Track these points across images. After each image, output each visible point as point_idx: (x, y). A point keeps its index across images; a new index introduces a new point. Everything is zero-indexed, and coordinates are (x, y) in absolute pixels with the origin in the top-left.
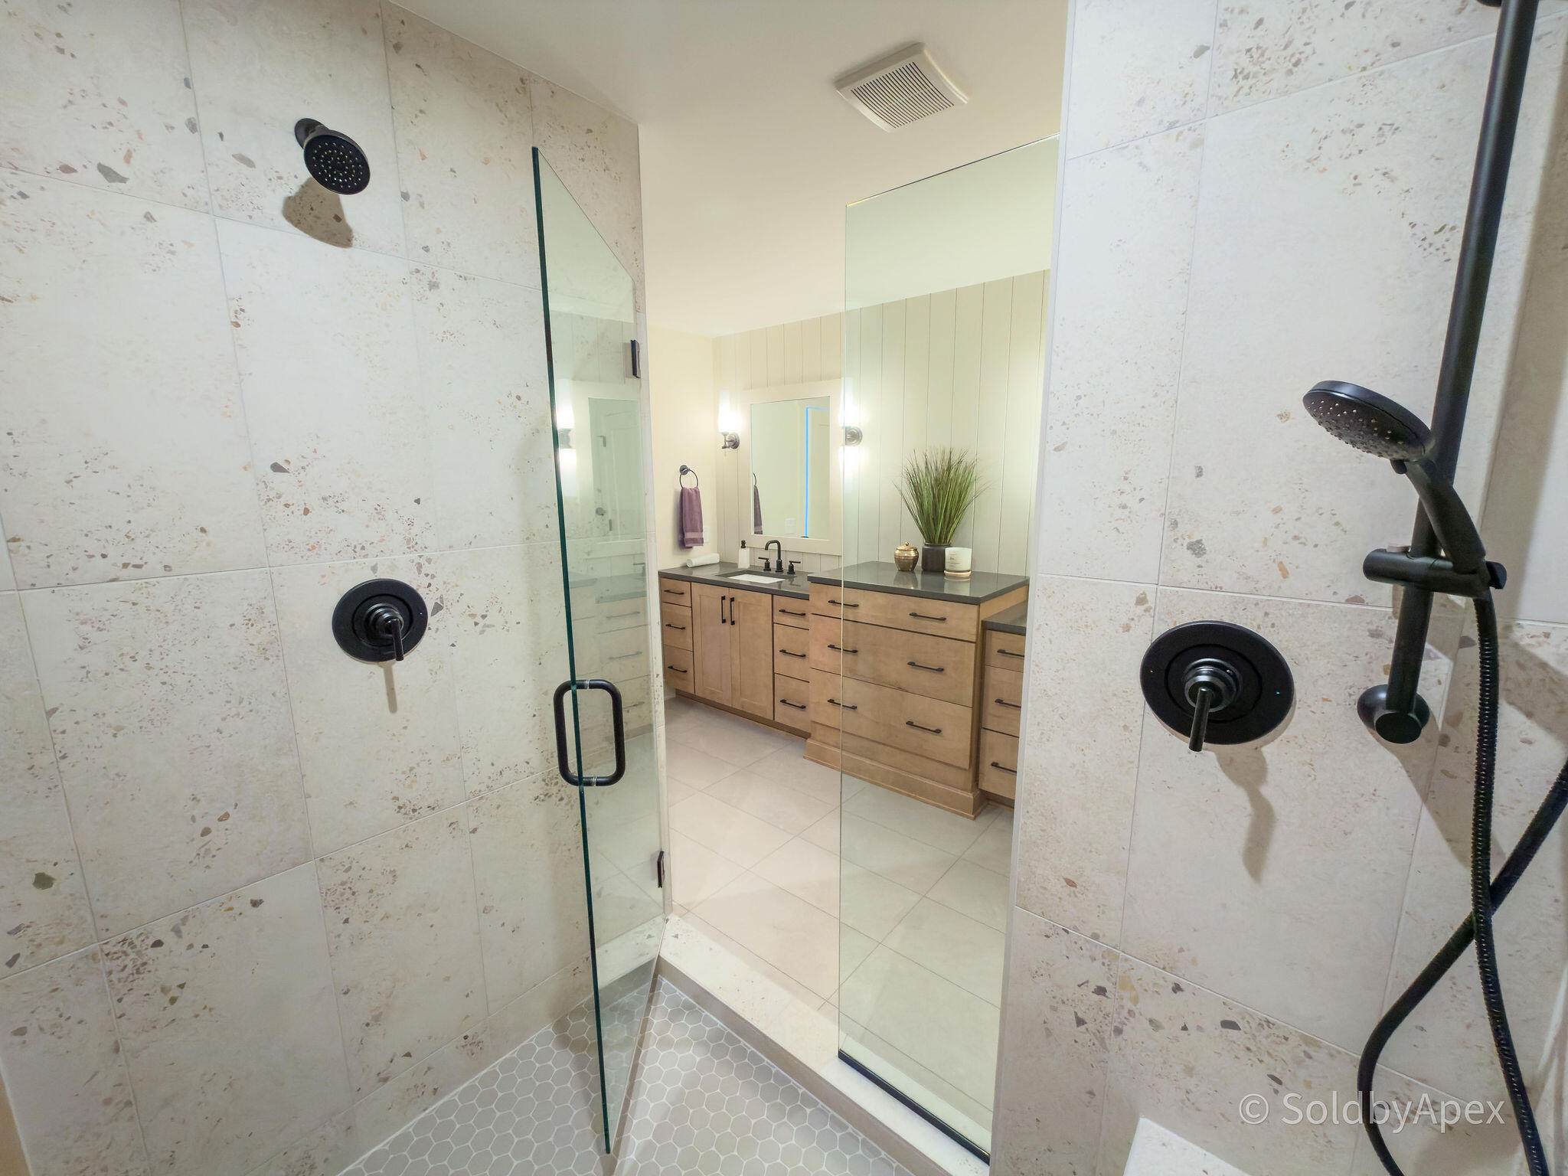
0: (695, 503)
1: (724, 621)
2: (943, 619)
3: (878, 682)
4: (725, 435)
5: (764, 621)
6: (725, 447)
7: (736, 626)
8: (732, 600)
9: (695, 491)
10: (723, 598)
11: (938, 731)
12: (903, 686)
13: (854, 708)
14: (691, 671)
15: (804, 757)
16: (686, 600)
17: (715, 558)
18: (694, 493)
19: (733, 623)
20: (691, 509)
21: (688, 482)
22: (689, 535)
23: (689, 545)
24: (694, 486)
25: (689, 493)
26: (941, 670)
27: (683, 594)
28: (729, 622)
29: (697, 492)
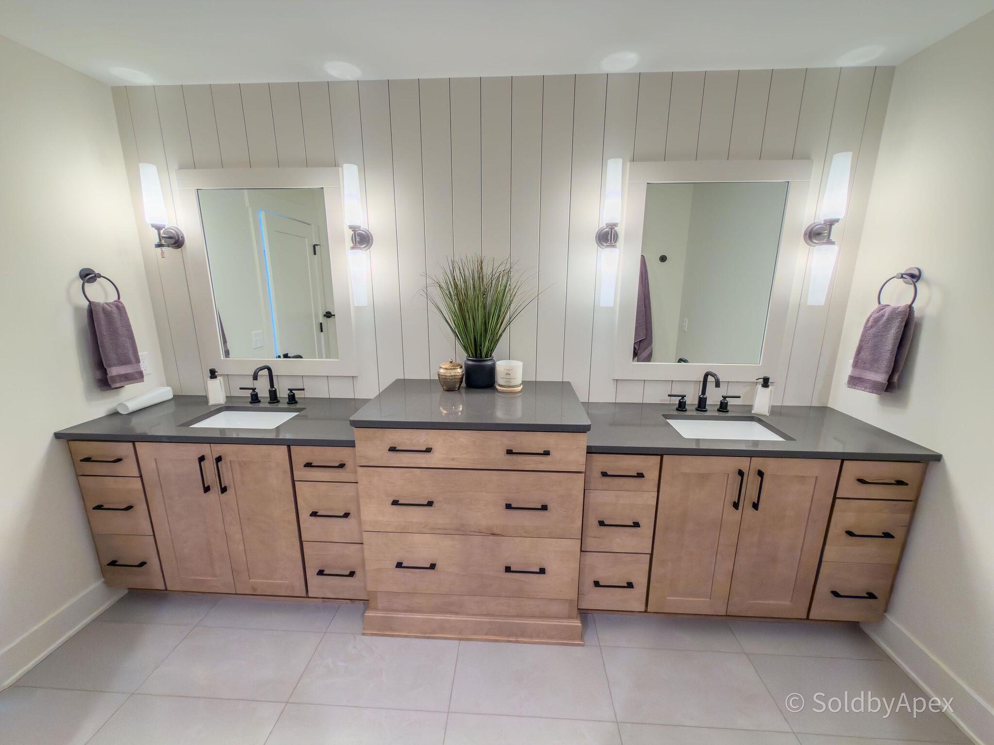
0: (118, 323)
1: (207, 489)
2: (547, 453)
3: (462, 531)
4: (158, 228)
5: (278, 480)
6: (159, 245)
7: (230, 492)
8: (219, 459)
9: (117, 307)
10: (202, 459)
11: (542, 571)
12: (495, 531)
13: (433, 566)
14: (154, 562)
15: (363, 634)
16: (129, 467)
17: (166, 393)
18: (114, 309)
19: (224, 490)
20: (114, 332)
21: (99, 293)
22: (114, 371)
23: (118, 385)
24: (113, 298)
25: (104, 309)
26: (544, 508)
27: (119, 460)
28: (216, 489)
29: (119, 307)
